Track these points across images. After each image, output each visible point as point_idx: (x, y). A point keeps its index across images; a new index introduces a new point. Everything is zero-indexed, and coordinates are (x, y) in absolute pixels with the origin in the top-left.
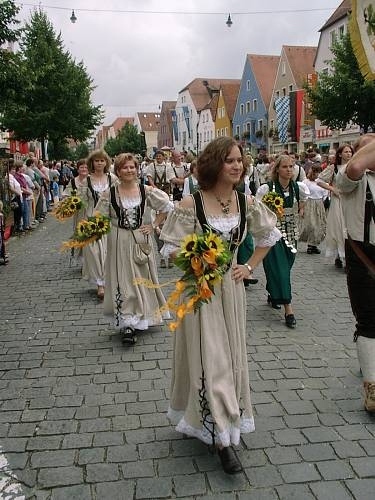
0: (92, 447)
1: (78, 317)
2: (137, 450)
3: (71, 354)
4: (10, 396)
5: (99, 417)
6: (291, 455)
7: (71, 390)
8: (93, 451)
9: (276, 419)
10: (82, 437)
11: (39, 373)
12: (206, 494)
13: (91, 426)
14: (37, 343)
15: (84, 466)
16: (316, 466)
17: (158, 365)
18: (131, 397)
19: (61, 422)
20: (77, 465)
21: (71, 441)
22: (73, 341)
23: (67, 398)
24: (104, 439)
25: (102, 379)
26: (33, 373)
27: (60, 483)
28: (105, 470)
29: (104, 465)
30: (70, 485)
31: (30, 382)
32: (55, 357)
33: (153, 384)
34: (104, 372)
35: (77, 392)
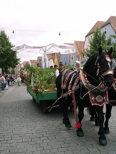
3: (20, 135)
4: (3, 149)
7: (22, 147)
11: (11, 141)
14: (8, 132)
17: (48, 138)
18: (42, 149)
22: (20, 131)
23: (21, 149)
25: (31, 143)
26: (9, 142)
31: (8, 145)
32: (15, 136)
33: (48, 144)
34: (31, 141)
35: (24, 147)
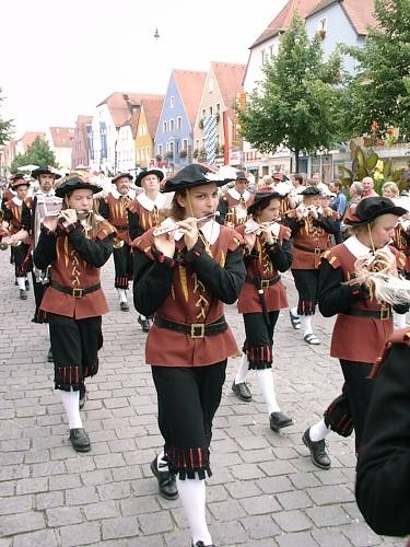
0: (48, 491)
1: (9, 356)
2: (97, 491)
3: (9, 396)
5: (51, 460)
6: (251, 489)
7: (15, 433)
8: (50, 495)
9: (232, 455)
10: (37, 481)
12: (173, 530)
13: (44, 469)
15: (44, 511)
16: (276, 498)
17: (103, 404)
19: (11, 468)
20: (36, 510)
21: (26, 485)
22: (10, 382)
23: (12, 442)
24: (60, 482)
25: (46, 421)
27: (21, 530)
28: (66, 513)
29: (65, 509)
30: (32, 531)
33: (102, 425)
34: (47, 413)
35: (22, 435)
